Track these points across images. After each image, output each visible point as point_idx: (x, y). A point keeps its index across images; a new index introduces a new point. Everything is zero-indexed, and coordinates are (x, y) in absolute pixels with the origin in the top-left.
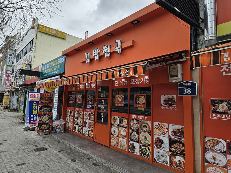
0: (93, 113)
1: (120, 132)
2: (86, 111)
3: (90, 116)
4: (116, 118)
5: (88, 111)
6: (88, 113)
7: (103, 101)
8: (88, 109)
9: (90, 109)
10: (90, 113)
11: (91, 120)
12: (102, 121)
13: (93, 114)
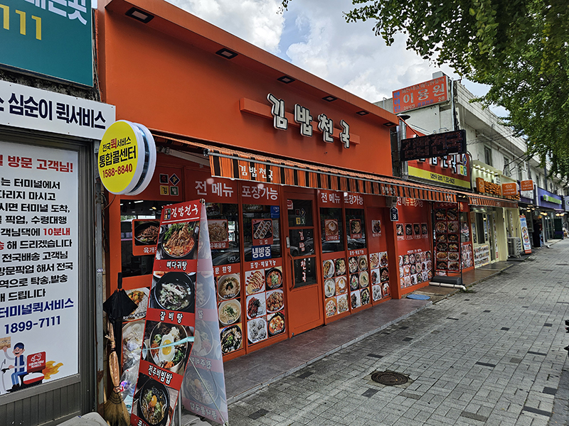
0: (280, 268)
1: (337, 285)
2: (253, 269)
3: (269, 280)
4: (330, 264)
5: (260, 267)
6: (262, 271)
7: (302, 234)
8: (259, 259)
9: (265, 258)
10: (266, 272)
11: (275, 289)
12: (304, 278)
13: (278, 271)
